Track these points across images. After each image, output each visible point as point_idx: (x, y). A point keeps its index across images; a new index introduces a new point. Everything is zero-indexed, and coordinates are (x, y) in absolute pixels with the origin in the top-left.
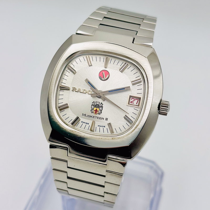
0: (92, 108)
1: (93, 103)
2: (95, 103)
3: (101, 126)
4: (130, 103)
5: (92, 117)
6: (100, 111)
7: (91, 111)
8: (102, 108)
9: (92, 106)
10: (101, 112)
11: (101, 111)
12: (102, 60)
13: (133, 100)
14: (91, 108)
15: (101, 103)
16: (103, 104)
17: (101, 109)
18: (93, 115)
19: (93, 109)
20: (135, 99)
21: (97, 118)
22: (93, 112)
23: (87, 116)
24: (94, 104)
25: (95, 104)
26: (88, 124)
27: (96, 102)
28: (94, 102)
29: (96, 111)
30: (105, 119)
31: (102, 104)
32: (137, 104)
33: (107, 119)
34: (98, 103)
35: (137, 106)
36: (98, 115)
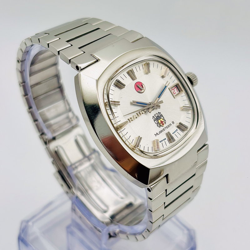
0: (156, 123)
1: (154, 118)
3: (175, 132)
4: (174, 95)
5: (163, 130)
6: (163, 121)
7: (158, 126)
9: (155, 121)
10: (165, 121)
11: (164, 119)
13: (173, 90)
16: (160, 113)
18: (162, 128)
19: (158, 123)
20: (173, 88)
21: (166, 128)
22: (160, 126)
23: (159, 133)
25: (156, 118)
26: (165, 139)
29: (162, 122)
30: (172, 124)
32: (178, 92)
33: (173, 123)
34: (156, 115)
36: (165, 126)
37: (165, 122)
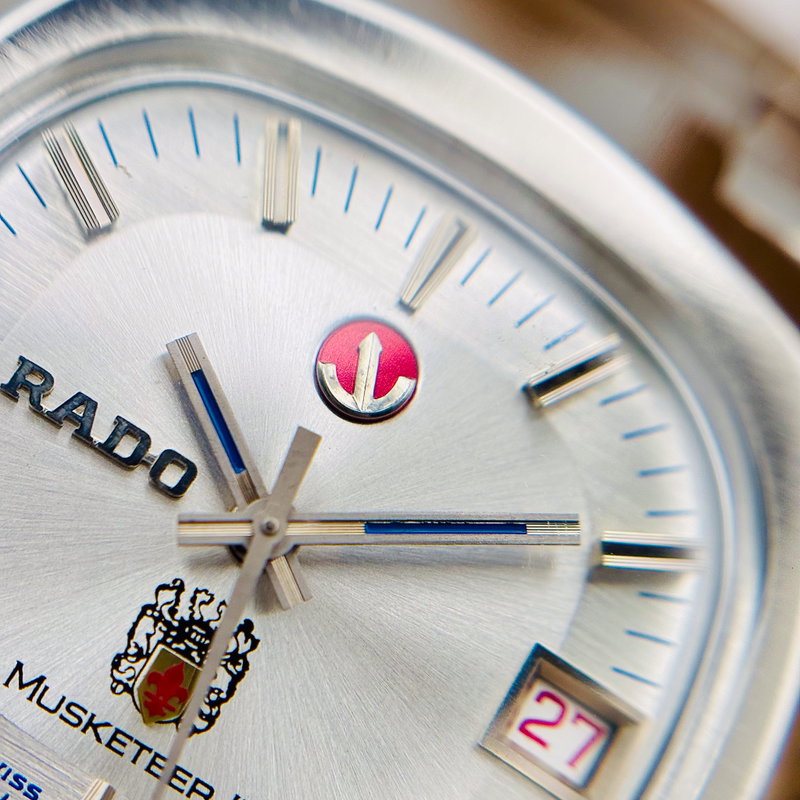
0: (140, 638)
1: (170, 595)
2: (185, 597)
4: (515, 735)
5: (105, 733)
7: (116, 665)
8: (237, 678)
9: (147, 624)
10: (211, 720)
11: (219, 702)
12: (400, 219)
13: (549, 709)
14: (131, 634)
15: (247, 627)
16: (255, 643)
17: (223, 681)
18: (122, 712)
19: (139, 655)
20: (572, 707)
21: (146, 757)
22: (128, 689)
23: (50, 700)
24: (173, 612)
25: (183, 612)
26: (33, 791)
27: (201, 597)
28: (180, 589)
31: (249, 636)
32: (572, 763)
34: (208, 613)
35: (563, 780)
36: (161, 738)
37: (201, 724)
